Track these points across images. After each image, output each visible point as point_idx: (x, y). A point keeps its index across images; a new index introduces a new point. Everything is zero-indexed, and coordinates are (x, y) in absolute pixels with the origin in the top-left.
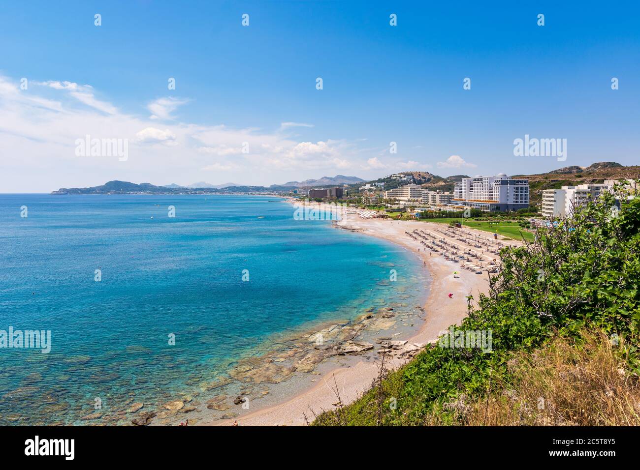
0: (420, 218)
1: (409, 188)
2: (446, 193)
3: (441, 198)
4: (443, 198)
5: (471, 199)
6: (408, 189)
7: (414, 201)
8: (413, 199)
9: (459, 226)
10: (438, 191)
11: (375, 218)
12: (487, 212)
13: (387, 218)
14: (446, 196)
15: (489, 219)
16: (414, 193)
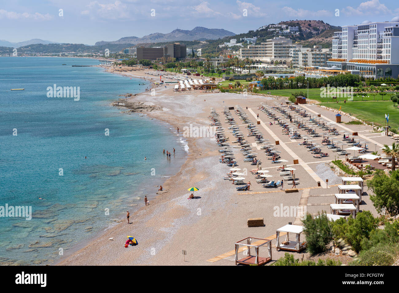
0: (262, 89)
1: (273, 43)
2: (324, 50)
3: (315, 58)
4: (318, 58)
5: (354, 59)
6: (271, 44)
7: (277, 63)
8: (279, 60)
9: (303, 101)
10: (315, 47)
11: (196, 89)
12: (368, 78)
13: (213, 89)
14: (322, 54)
15: (363, 90)
16: (281, 51)
